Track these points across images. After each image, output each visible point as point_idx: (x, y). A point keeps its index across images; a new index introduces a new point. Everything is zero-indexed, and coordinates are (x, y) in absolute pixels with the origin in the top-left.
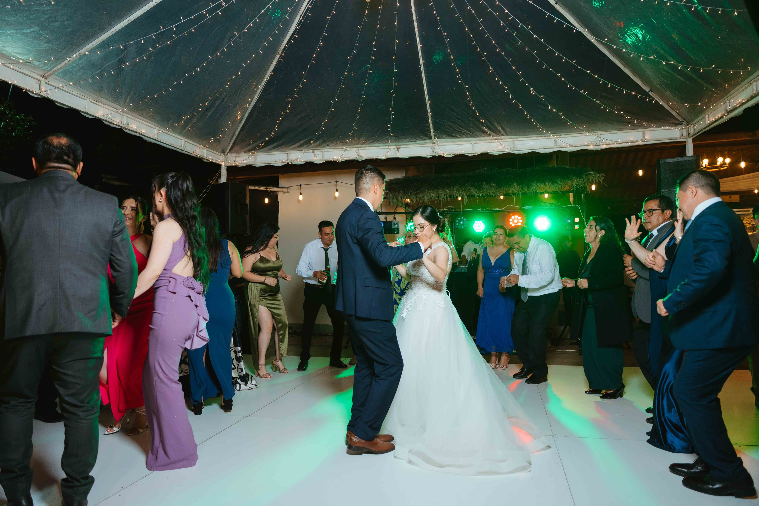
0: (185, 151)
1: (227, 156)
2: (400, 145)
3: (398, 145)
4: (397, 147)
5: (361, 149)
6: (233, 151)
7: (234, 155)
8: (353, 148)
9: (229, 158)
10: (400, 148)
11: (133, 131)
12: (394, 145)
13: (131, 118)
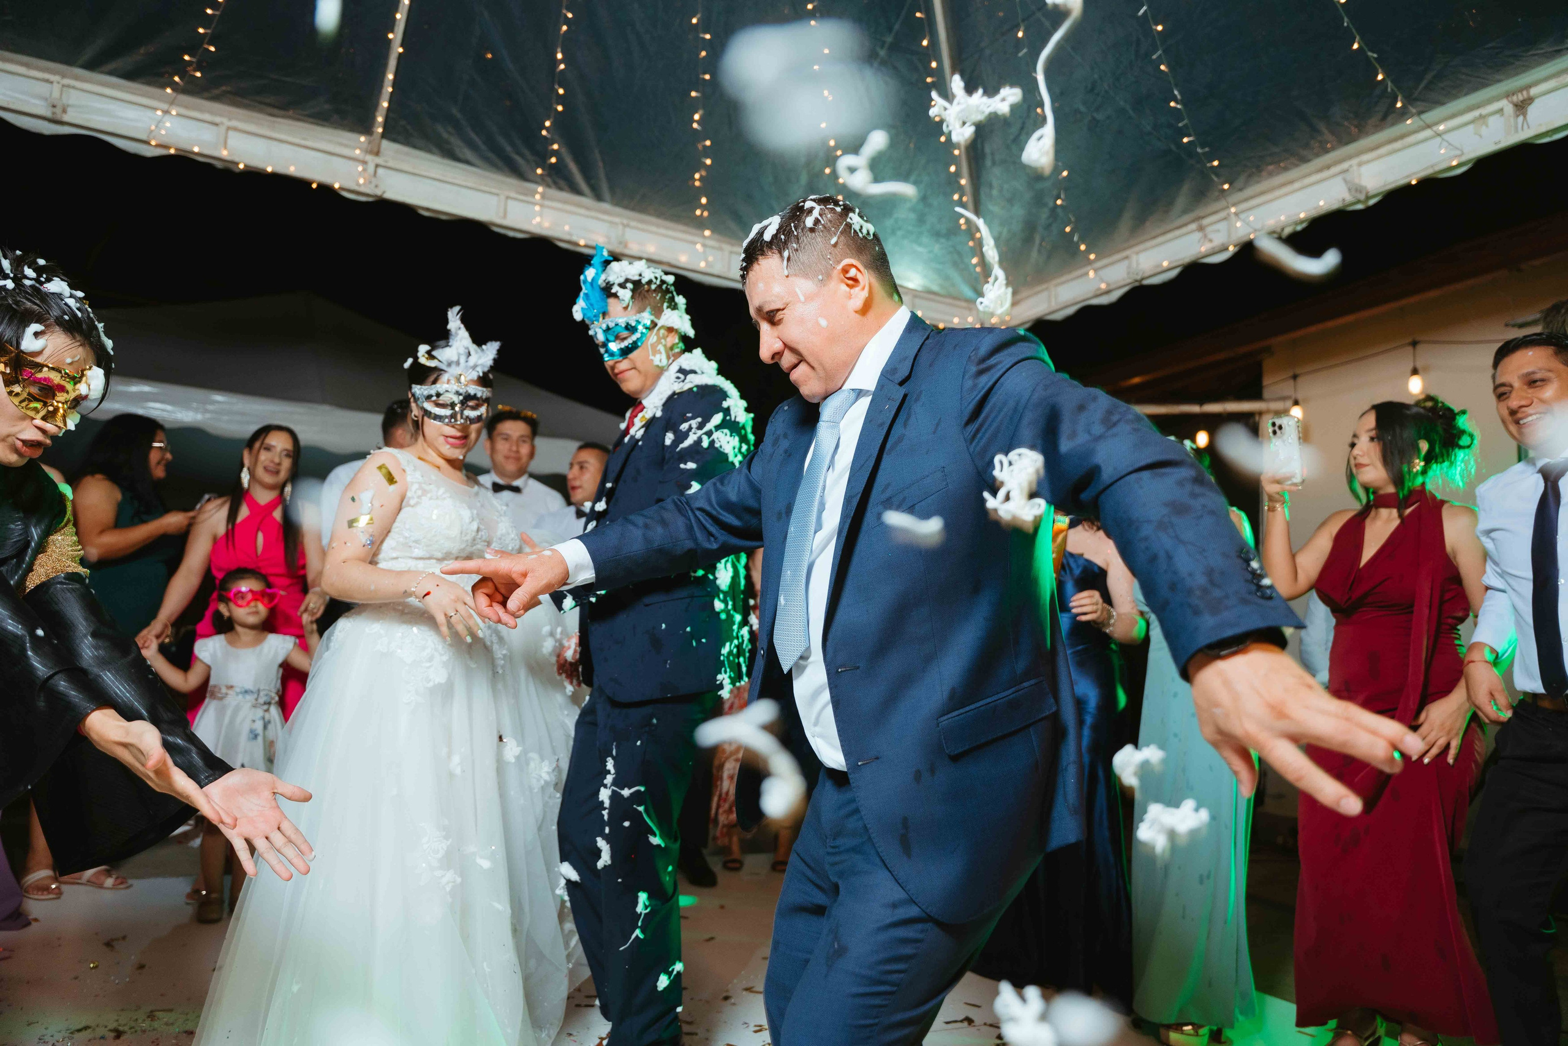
2: (1528, 87)
3: (1521, 90)
4: (1512, 103)
5: (1360, 165)
8: (1328, 167)
10: (1530, 100)
12: (1497, 98)
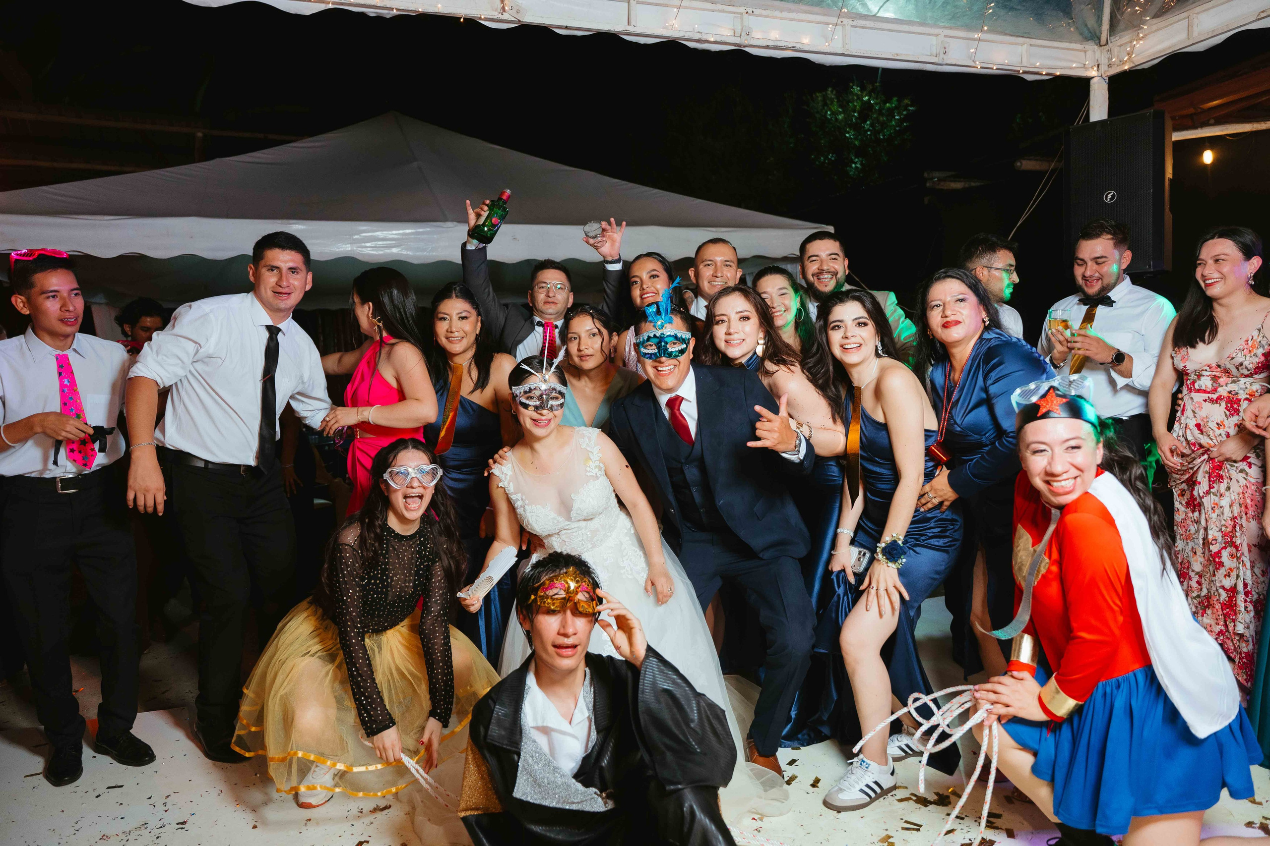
0: (947, 64)
1: (1107, 47)
6: (1122, 25)
7: (1125, 37)
9: (1116, 50)
11: (767, 47)
13: (761, 16)
